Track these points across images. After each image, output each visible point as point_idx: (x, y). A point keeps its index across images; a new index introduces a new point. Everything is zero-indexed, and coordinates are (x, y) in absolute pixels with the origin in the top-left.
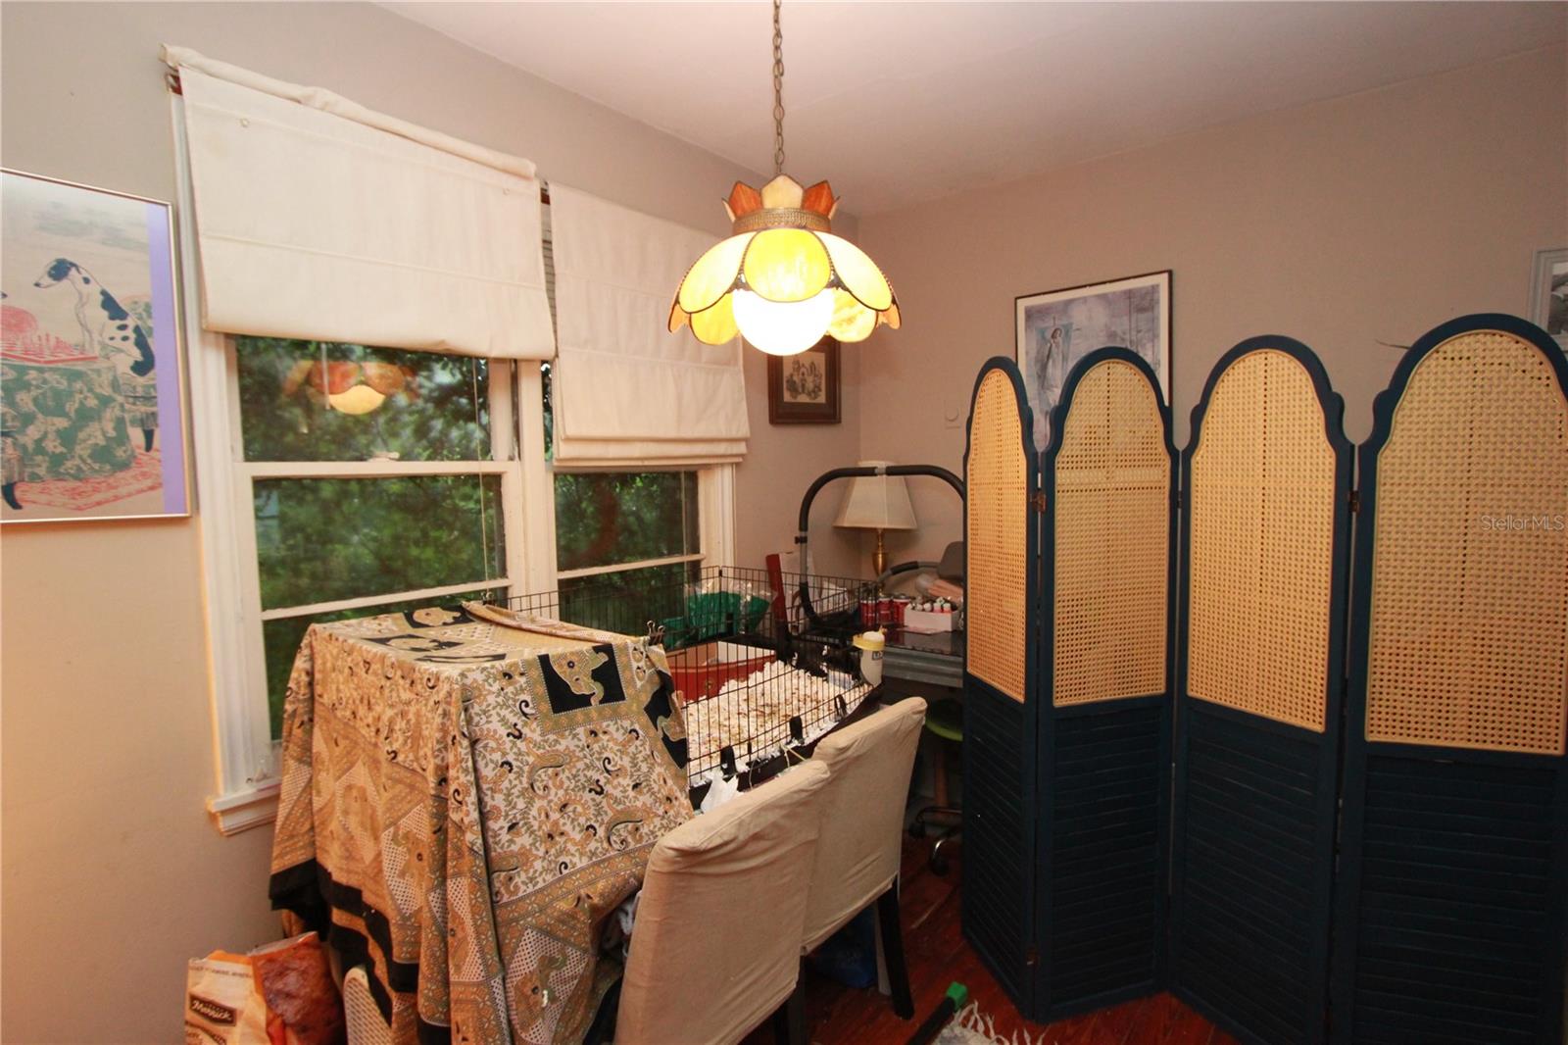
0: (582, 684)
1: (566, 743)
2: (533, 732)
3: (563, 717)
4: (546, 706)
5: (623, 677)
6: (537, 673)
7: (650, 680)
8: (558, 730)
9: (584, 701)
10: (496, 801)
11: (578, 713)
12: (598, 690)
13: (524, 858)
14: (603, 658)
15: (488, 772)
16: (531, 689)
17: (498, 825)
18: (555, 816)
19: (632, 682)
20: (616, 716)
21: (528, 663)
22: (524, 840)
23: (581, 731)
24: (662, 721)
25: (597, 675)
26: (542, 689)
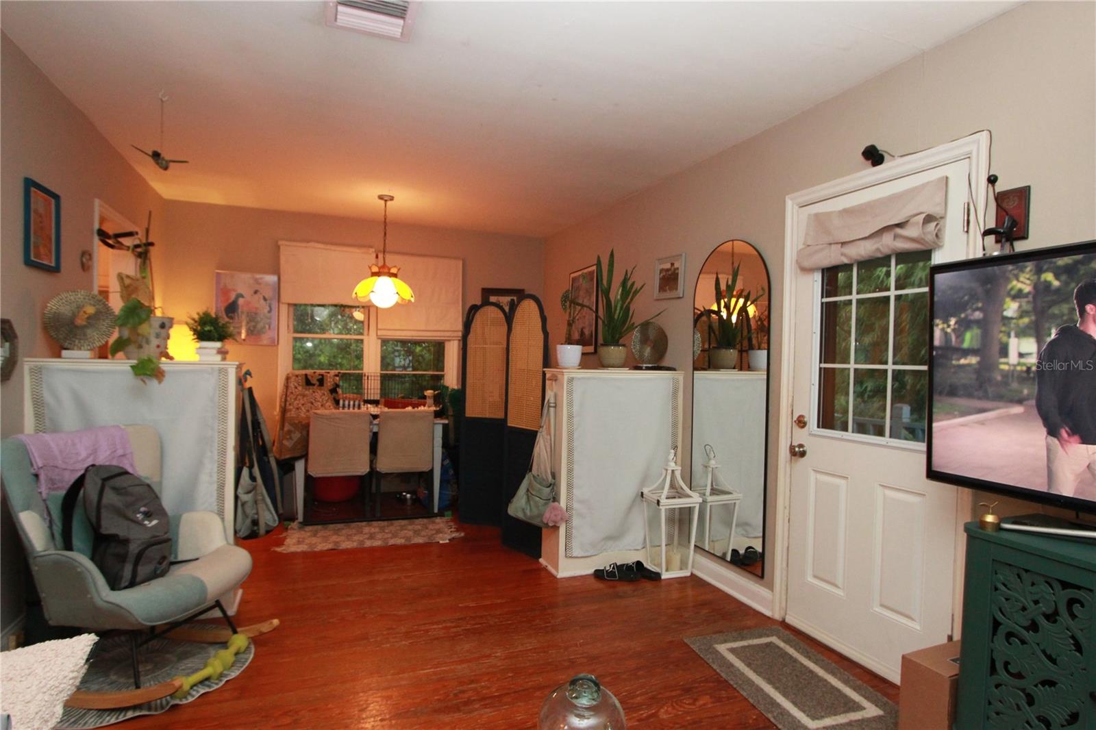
0: (314, 381)
1: (307, 392)
2: (300, 388)
3: (308, 387)
4: (304, 384)
5: (325, 381)
6: (304, 377)
7: (333, 385)
8: (306, 389)
9: (314, 385)
10: (288, 399)
11: (311, 387)
12: (318, 383)
13: (290, 410)
14: (321, 377)
15: (288, 393)
16: (301, 380)
17: (288, 403)
18: (300, 405)
19: (327, 383)
20: (320, 390)
21: (302, 375)
22: (291, 407)
23: (311, 391)
24: (334, 394)
25: (318, 380)
26: (304, 381)
